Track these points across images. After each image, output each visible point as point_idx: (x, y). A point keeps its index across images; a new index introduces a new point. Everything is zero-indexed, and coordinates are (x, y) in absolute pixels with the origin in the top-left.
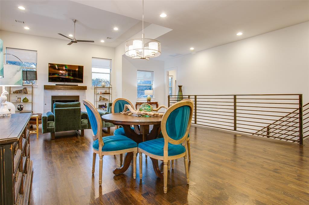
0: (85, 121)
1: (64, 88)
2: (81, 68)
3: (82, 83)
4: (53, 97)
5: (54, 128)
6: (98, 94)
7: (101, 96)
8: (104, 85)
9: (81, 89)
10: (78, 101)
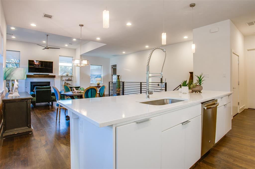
0: (53, 97)
1: (39, 76)
2: (51, 63)
3: (52, 73)
4: (31, 83)
5: (35, 101)
6: (63, 80)
7: (65, 82)
8: (68, 75)
9: (51, 77)
10: (49, 85)
